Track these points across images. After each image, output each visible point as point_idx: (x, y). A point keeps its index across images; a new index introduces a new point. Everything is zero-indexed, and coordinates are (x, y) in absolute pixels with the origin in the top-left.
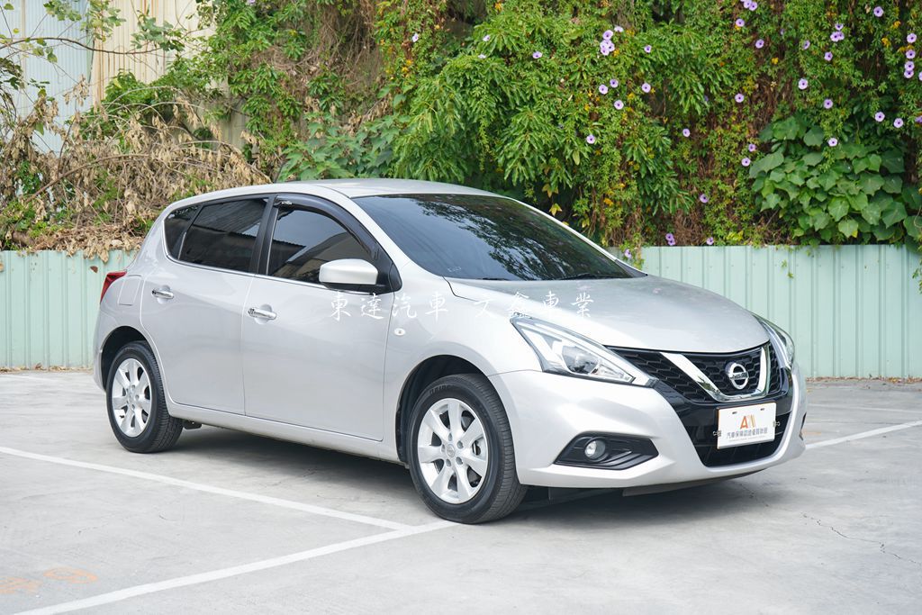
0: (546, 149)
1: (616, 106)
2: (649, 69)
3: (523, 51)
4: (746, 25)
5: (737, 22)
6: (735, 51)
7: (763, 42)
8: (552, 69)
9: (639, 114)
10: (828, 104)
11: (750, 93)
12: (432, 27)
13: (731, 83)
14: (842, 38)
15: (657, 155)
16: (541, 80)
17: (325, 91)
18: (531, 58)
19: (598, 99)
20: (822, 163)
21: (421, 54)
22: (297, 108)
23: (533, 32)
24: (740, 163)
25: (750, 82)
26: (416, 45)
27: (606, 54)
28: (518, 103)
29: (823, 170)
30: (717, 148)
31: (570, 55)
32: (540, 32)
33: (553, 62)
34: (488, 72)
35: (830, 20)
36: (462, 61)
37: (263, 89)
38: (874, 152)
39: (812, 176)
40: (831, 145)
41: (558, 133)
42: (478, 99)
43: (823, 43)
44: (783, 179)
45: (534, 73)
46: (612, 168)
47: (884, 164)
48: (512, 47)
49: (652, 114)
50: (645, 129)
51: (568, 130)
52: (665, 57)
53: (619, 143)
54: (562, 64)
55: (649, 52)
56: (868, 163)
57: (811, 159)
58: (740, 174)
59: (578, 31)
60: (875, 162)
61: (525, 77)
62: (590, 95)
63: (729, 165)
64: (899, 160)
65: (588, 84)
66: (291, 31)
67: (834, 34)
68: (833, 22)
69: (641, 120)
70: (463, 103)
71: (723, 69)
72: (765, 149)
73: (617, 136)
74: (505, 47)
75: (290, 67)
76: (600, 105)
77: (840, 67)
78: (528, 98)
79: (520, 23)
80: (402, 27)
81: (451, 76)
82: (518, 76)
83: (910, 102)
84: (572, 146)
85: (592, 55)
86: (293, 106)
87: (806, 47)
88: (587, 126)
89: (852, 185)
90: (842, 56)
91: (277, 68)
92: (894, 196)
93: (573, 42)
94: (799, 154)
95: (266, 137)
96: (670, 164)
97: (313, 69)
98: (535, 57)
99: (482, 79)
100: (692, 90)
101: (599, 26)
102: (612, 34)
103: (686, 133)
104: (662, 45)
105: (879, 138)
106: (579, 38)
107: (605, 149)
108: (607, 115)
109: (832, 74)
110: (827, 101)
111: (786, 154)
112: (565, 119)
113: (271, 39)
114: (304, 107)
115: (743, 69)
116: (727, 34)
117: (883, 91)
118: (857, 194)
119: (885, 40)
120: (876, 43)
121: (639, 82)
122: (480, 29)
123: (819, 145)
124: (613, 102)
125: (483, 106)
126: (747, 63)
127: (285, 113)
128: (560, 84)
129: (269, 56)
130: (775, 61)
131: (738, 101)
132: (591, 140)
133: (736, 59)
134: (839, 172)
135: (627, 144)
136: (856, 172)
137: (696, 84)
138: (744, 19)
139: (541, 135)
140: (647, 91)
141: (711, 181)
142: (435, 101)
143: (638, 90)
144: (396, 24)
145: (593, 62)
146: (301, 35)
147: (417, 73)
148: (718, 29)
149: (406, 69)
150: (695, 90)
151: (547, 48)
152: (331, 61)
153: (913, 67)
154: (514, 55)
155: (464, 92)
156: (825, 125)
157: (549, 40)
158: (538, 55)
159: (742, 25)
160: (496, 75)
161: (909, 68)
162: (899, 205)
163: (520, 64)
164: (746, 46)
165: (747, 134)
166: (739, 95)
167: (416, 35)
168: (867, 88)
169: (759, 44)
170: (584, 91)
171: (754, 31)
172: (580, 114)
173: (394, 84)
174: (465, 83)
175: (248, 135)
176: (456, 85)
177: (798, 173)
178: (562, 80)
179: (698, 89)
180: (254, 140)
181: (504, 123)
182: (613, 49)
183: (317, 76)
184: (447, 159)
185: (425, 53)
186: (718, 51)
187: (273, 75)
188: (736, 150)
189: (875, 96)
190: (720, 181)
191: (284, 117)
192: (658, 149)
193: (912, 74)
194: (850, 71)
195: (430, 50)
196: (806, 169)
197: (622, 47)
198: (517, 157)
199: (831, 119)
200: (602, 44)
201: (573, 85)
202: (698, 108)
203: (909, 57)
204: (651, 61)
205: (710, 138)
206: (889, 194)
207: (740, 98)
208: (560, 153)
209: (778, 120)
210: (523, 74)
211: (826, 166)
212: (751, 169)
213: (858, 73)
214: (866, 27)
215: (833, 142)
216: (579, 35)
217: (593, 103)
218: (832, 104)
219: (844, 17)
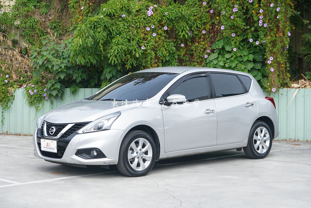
0: (125, 52)
1: (153, 35)
2: (167, 21)
3: (118, 14)
4: (207, 4)
5: (204, 3)
6: (202, 14)
7: (213, 11)
8: (129, 21)
9: (163, 38)
10: (233, 35)
11: (208, 30)
12: (89, 4)
13: (200, 26)
14: (237, 10)
15: (170, 54)
16: (124, 25)
17: (55, 27)
18: (121, 17)
19: (146, 32)
20: (231, 57)
21: (84, 14)
22: (44, 33)
23: (122, 7)
24: (204, 56)
25: (208, 26)
26: (83, 11)
27: (150, 15)
28: (115, 34)
29: (231, 60)
30: (195, 51)
31: (136, 16)
32: (125, 7)
33: (129, 19)
34: (103, 23)
35: (233, 4)
36: (95, 18)
37: (30, 26)
38: (251, 53)
39: (228, 62)
40: (234, 51)
41: (130, 46)
42: (99, 32)
43: (230, 12)
44: (217, 63)
45: (122, 23)
46: (151, 59)
47: (255, 58)
48: (113, 13)
49: (169, 38)
50: (165, 44)
51: (134, 44)
52: (173, 16)
53: (154, 49)
54: (133, 19)
55: (167, 14)
56: (249, 57)
57: (227, 56)
58: (204, 61)
59: (139, 7)
60: (251, 57)
61: (119, 24)
62: (143, 31)
63: (200, 57)
64: (261, 56)
65: (142, 27)
66: (43, 3)
67: (234, 9)
68: (234, 4)
69: (163, 40)
70: (93, 34)
71: (198, 21)
72: (213, 51)
73: (153, 46)
74: (110, 13)
75: (42, 17)
76: (147, 35)
77: (237, 21)
78: (119, 32)
79: (118, 4)
80: (78, 4)
81: (90, 24)
82: (116, 24)
83: (261, 35)
84: (135, 51)
85: (144, 16)
86: (42, 32)
87: (224, 14)
88: (142, 42)
89: (243, 66)
90: (237, 17)
91: (37, 17)
92: (259, 70)
93: (137, 11)
94: (224, 54)
95: (32, 45)
96: (176, 57)
97: (51, 18)
98: (122, 16)
99: (101, 25)
100: (184, 29)
101: (148, 5)
102: (152, 7)
103: (183, 45)
104: (172, 12)
105: (255, 48)
106: (139, 9)
107: (149, 51)
108: (149, 38)
109: (234, 24)
110: (233, 34)
111: (219, 54)
112: (133, 40)
113: (35, 6)
114: (47, 33)
115: (205, 21)
116: (200, 7)
117: (253, 31)
118: (243, 69)
119: (253, 11)
120: (250, 12)
121: (163, 26)
122: (102, 5)
123: (230, 51)
124: (152, 33)
125: (101, 35)
126: (207, 18)
127: (39, 35)
128: (132, 27)
129: (34, 13)
130: (218, 18)
131: (203, 33)
132: (143, 48)
133: (203, 17)
134: (238, 61)
135: (158, 49)
136: (244, 61)
137: (186, 26)
138: (206, 2)
139: (123, 46)
140: (166, 29)
141: (194, 64)
142: (83, 34)
143: (162, 29)
144: (76, 3)
145: (144, 18)
146: (47, 5)
147: (83, 21)
148: (196, 5)
149: (79, 19)
150: (185, 29)
151: (128, 13)
152: (58, 15)
153: (262, 22)
154: (114, 15)
155: (94, 30)
156: (233, 43)
157: (129, 10)
158: (124, 16)
159: (205, 4)
160: (106, 24)
161: (261, 22)
162: (260, 74)
163: (117, 19)
164: (207, 12)
165: (207, 46)
166: (204, 31)
167: (83, 7)
168: (247, 29)
169: (212, 12)
170: (141, 29)
171: (210, 6)
172: (139, 38)
173: (75, 25)
174: (94, 26)
175: (25, 44)
176: (91, 27)
177: (222, 61)
178: (133, 25)
179: (187, 29)
180: (27, 46)
181: (110, 41)
182: (153, 13)
183: (52, 21)
184: (88, 55)
185: (86, 14)
186: (196, 14)
187: (34, 21)
188: (202, 52)
189: (250, 32)
190: (196, 64)
191: (39, 37)
192: (170, 51)
193: (262, 24)
194: (241, 23)
195: (88, 12)
196: (225, 60)
197: (156, 13)
198: (114, 54)
199: (235, 41)
200: (148, 12)
201: (137, 27)
202: (186, 36)
203: (260, 18)
204: (167, 18)
205: (193, 47)
206: (256, 69)
207: (204, 32)
208: (130, 53)
209: (217, 41)
210: (118, 23)
211: (233, 59)
212: (208, 59)
213: (244, 24)
214: (247, 6)
215: (235, 50)
216: (139, 8)
217: (145, 34)
218: (235, 35)
219: (238, 2)
